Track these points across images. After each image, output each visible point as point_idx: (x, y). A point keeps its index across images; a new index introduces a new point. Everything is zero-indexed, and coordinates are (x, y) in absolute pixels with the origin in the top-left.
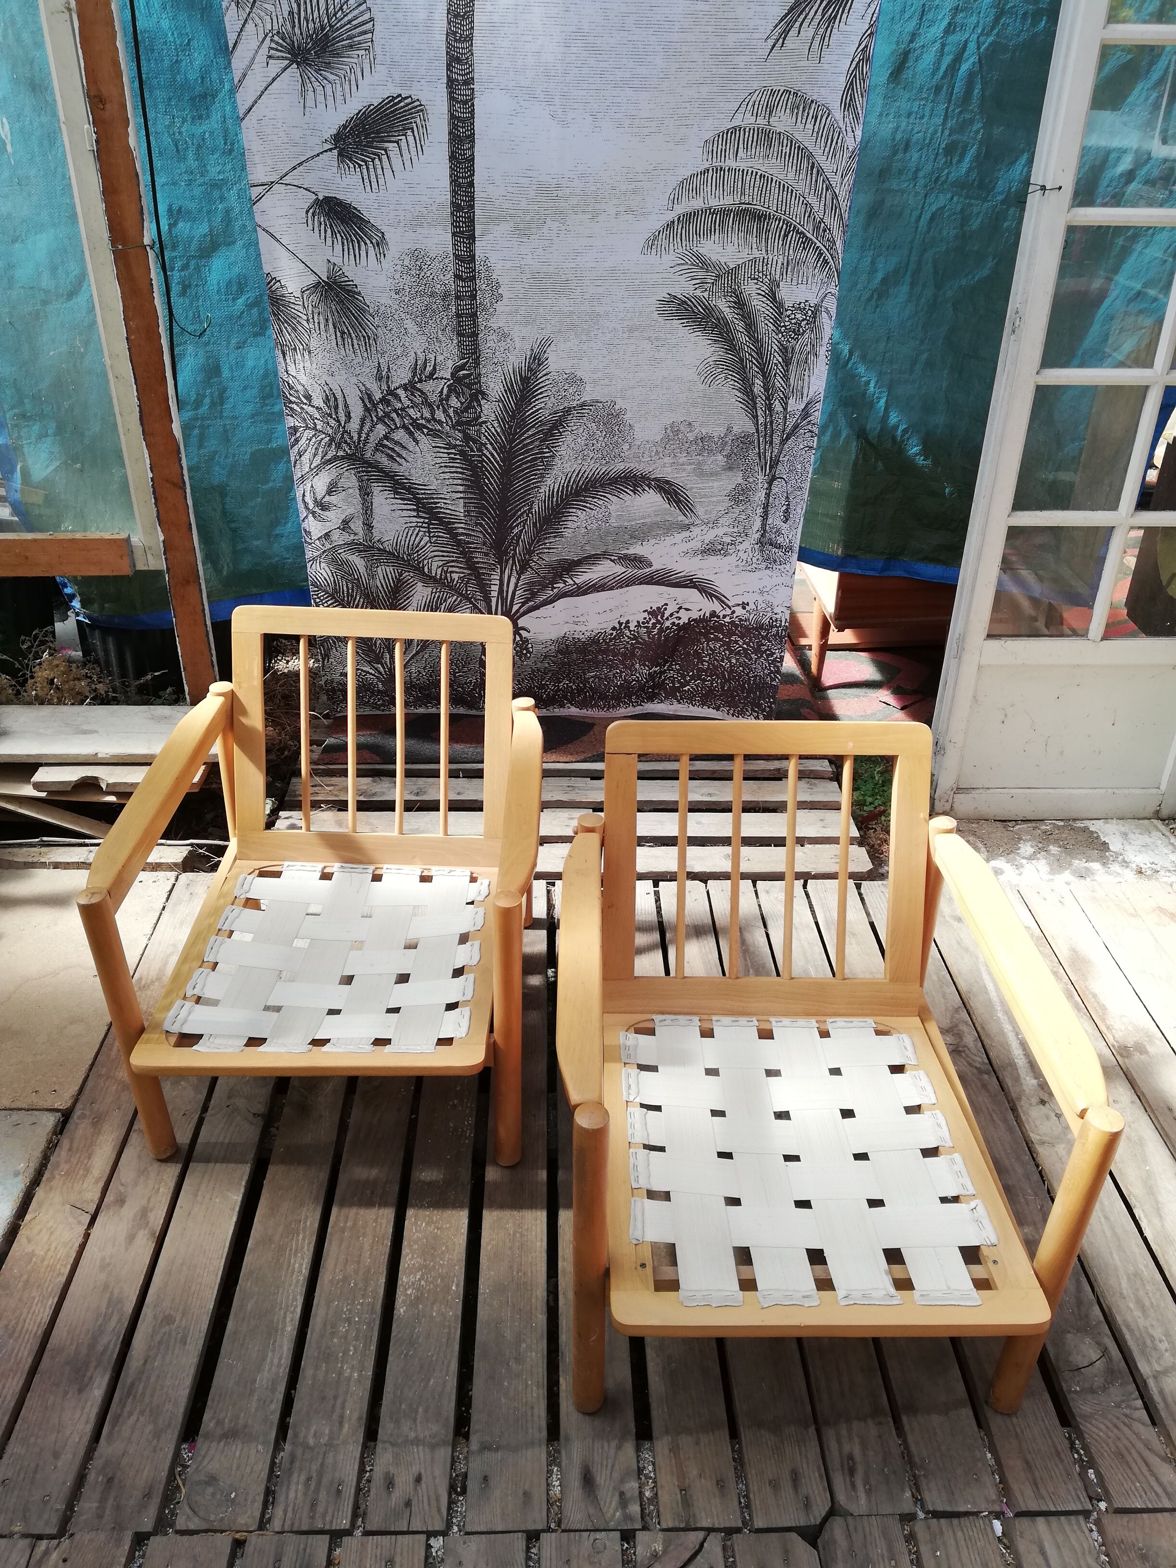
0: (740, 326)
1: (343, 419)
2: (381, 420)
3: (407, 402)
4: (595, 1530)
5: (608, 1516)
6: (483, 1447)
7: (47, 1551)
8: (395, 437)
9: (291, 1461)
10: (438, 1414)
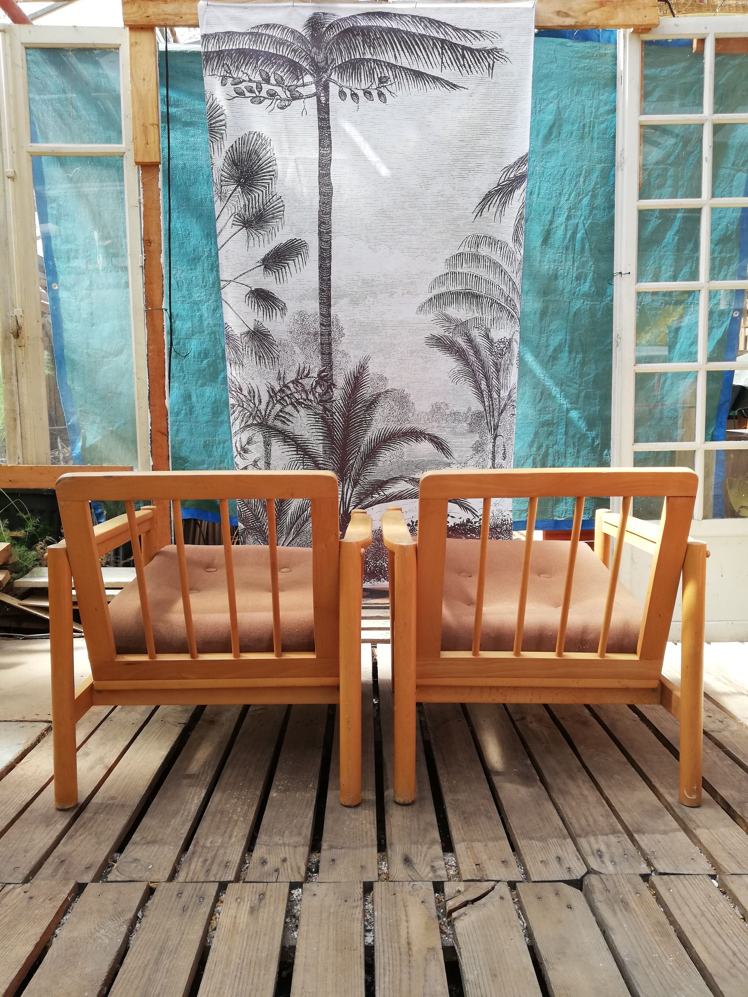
0: (471, 352)
1: (257, 403)
2: (278, 401)
3: (294, 390)
4: (414, 881)
5: (423, 876)
6: (331, 847)
7: (14, 888)
8: (287, 409)
9: (193, 853)
10: (300, 834)
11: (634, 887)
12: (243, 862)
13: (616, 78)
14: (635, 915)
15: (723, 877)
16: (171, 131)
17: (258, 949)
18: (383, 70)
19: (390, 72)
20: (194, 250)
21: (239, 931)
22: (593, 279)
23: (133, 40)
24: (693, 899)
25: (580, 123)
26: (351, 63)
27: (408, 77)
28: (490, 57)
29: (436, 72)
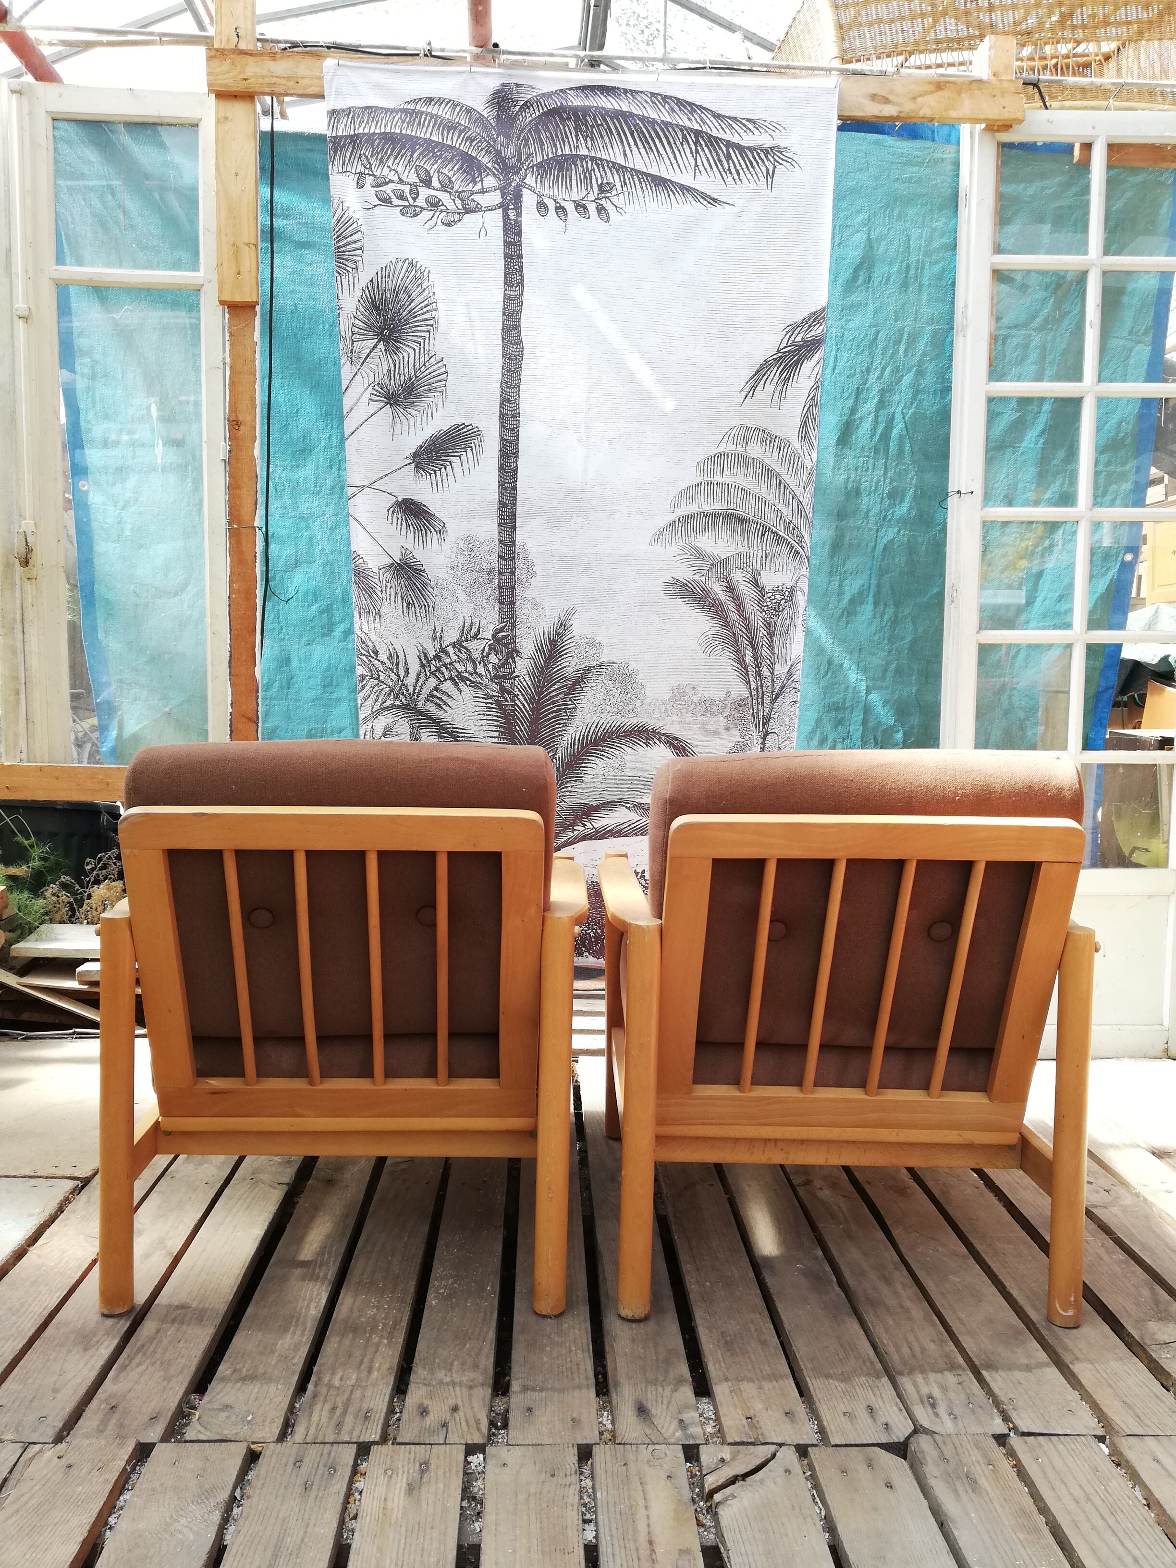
0: (732, 607)
1: (402, 673)
2: (433, 674)
3: (454, 658)
4: (653, 1444)
5: (666, 1435)
6: (525, 1389)
7: (41, 1451)
8: (444, 687)
9: (315, 1396)
10: (476, 1366)
11: (985, 1456)
12: (391, 1411)
13: (958, 196)
14: (987, 1498)
15: (1116, 1439)
16: (275, 255)
17: (423, 1550)
18: (606, 174)
19: (616, 177)
20: (304, 437)
21: (393, 1522)
22: (915, 497)
23: (222, 114)
24: (1072, 1473)
25: (902, 262)
26: (557, 162)
27: (644, 185)
28: (768, 160)
29: (685, 179)
